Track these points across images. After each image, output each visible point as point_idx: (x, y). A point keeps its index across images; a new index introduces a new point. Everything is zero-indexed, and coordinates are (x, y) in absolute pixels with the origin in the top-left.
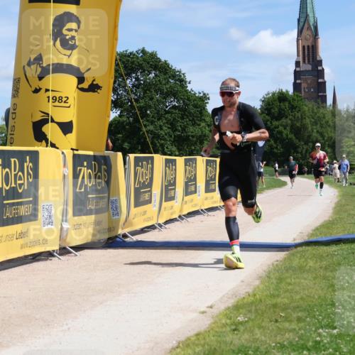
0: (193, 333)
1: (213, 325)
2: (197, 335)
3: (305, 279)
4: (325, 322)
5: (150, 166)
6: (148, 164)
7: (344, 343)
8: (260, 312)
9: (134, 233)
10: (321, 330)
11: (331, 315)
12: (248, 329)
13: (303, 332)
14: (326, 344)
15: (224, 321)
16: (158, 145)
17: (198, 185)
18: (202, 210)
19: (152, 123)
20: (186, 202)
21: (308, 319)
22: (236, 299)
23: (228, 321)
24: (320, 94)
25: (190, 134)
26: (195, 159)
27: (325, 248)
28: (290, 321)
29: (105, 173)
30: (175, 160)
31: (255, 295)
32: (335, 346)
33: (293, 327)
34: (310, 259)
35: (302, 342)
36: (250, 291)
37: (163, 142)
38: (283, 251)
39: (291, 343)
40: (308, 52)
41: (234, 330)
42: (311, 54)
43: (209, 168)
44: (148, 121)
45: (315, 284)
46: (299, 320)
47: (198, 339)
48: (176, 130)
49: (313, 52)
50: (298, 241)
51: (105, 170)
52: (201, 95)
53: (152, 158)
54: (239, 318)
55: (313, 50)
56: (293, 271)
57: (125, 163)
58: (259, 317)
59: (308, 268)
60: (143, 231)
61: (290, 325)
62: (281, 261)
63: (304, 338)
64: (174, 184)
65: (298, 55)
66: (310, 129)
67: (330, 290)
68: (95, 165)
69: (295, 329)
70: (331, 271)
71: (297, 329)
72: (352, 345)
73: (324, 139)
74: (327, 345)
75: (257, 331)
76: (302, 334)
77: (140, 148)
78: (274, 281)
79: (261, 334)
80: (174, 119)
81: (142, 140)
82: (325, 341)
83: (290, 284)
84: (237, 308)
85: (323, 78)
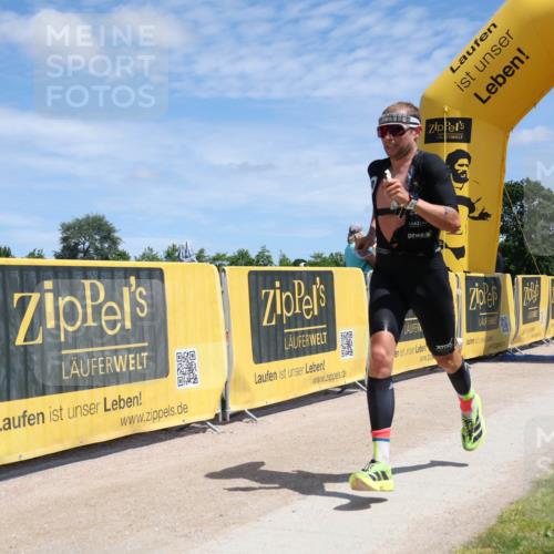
5: (537, 286)
6: (535, 284)
9: (523, 348)
16: (544, 266)
29: (496, 293)
37: (547, 263)
51: (495, 291)
53: (539, 279)
57: (513, 284)
60: (531, 346)
68: (486, 285)
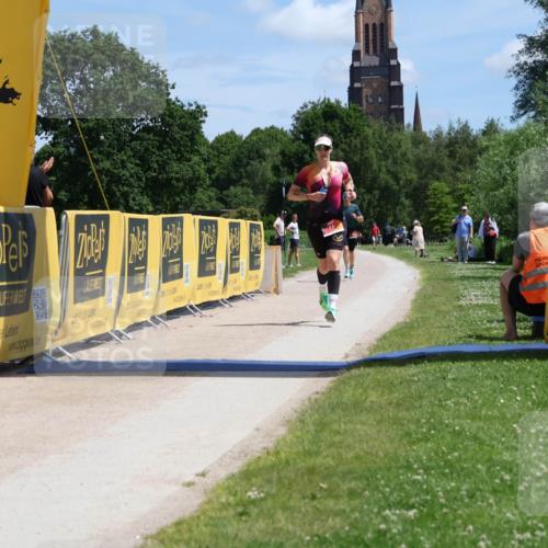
0: (170, 521)
1: (207, 507)
2: (178, 524)
3: (363, 424)
4: (395, 497)
5: (102, 230)
6: (99, 227)
7: (426, 532)
8: (286, 482)
9: (73, 347)
10: (387, 512)
11: (406, 486)
12: (266, 512)
13: (357, 515)
14: (395, 534)
15: (224, 500)
16: (118, 194)
17: (185, 264)
18: (191, 307)
19: (108, 156)
20: (163, 293)
21: (367, 493)
22: (246, 460)
23: (231, 499)
24: (393, 107)
25: (173, 175)
26: (181, 219)
27: (397, 370)
28: (337, 497)
29: (25, 244)
30: (146, 221)
31: (278, 453)
32: (410, 539)
33: (342, 507)
34: (373, 389)
35: (356, 533)
36: (270, 445)
37: (126, 189)
38: (328, 376)
39: (336, 535)
40: (374, 36)
41: (241, 514)
42: (378, 38)
43: (205, 235)
44: (100, 153)
45: (379, 432)
46: (352, 494)
47: (179, 531)
48: (150, 168)
49: (382, 35)
50: (352, 359)
51: (24, 239)
52: (193, 108)
53: (107, 218)
54: (250, 493)
55: (382, 31)
56: (343, 410)
57: (59, 228)
58: (283, 491)
59: (368, 404)
60: (89, 343)
61: (336, 504)
62: (323, 393)
63: (359, 525)
64: (144, 262)
65: (357, 40)
66: (375, 167)
67: (405, 442)
68: (6, 229)
69: (344, 511)
70: (408, 410)
71: (348, 510)
72: (438, 536)
73: (398, 184)
74: (398, 537)
75: (280, 515)
76: (356, 519)
77: (86, 200)
78: (312, 428)
79: (286, 519)
80: (147, 150)
81: (91, 187)
82: (395, 531)
83: (338, 433)
84: (247, 475)
85: (399, 80)
